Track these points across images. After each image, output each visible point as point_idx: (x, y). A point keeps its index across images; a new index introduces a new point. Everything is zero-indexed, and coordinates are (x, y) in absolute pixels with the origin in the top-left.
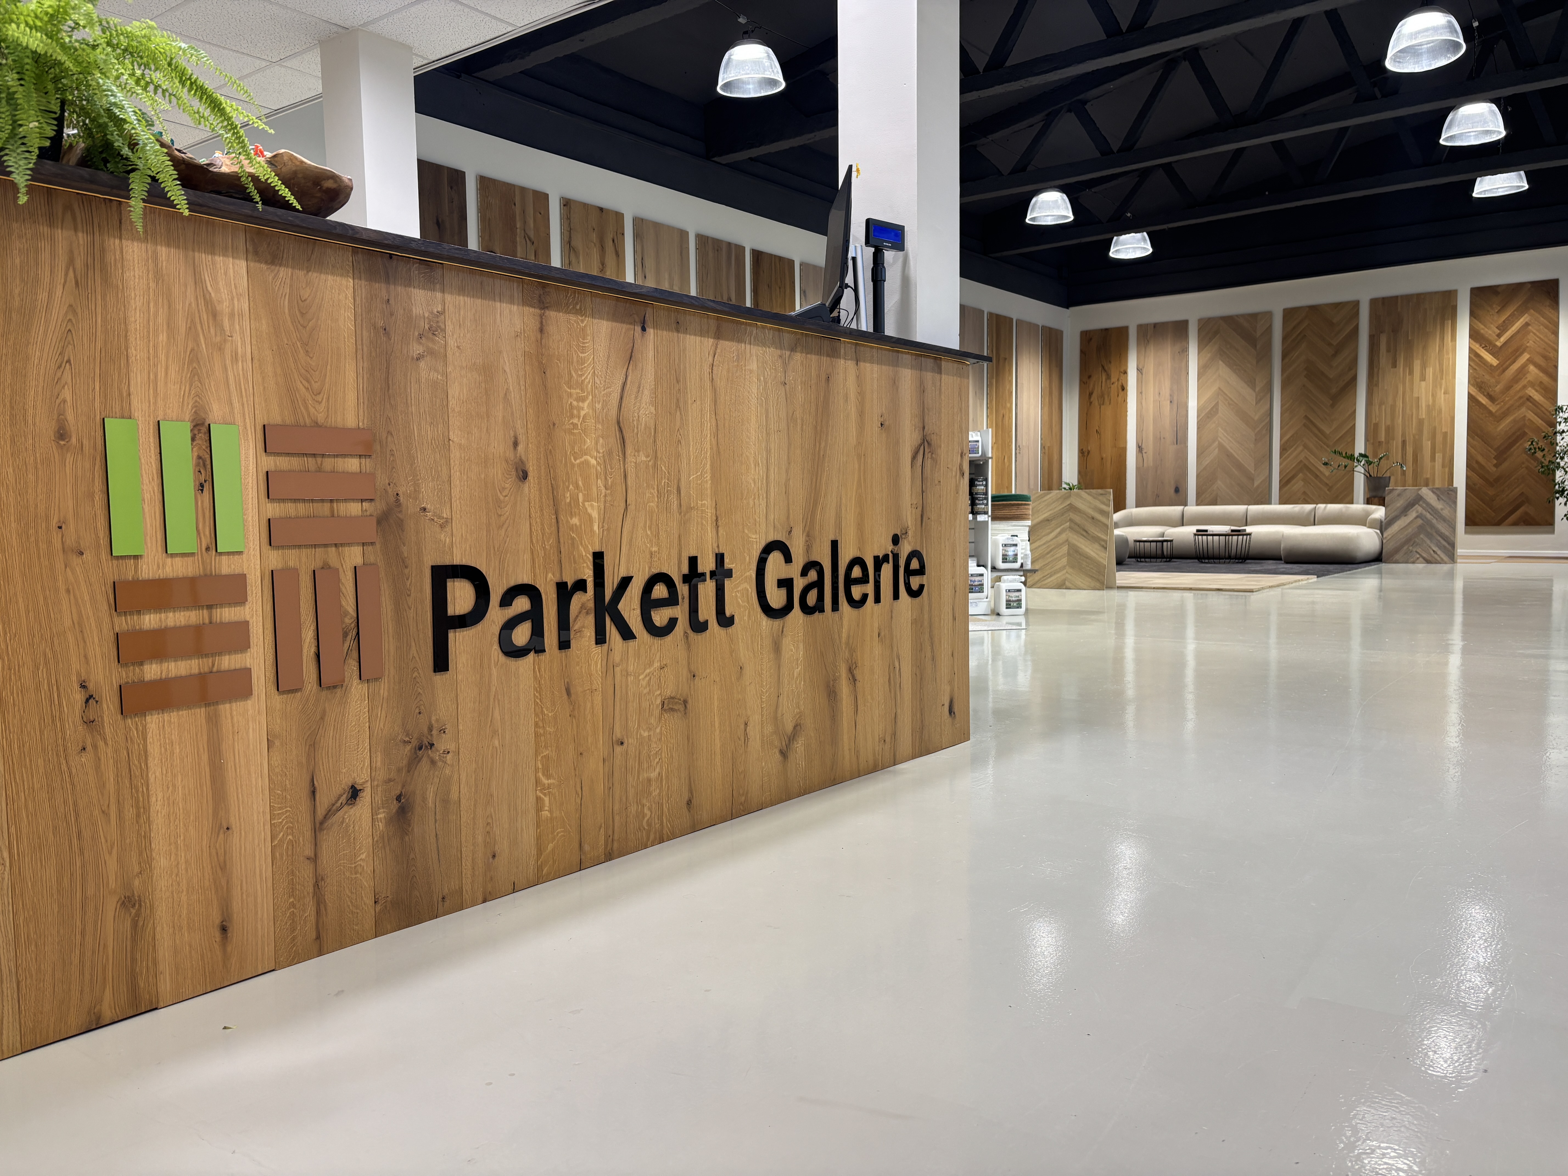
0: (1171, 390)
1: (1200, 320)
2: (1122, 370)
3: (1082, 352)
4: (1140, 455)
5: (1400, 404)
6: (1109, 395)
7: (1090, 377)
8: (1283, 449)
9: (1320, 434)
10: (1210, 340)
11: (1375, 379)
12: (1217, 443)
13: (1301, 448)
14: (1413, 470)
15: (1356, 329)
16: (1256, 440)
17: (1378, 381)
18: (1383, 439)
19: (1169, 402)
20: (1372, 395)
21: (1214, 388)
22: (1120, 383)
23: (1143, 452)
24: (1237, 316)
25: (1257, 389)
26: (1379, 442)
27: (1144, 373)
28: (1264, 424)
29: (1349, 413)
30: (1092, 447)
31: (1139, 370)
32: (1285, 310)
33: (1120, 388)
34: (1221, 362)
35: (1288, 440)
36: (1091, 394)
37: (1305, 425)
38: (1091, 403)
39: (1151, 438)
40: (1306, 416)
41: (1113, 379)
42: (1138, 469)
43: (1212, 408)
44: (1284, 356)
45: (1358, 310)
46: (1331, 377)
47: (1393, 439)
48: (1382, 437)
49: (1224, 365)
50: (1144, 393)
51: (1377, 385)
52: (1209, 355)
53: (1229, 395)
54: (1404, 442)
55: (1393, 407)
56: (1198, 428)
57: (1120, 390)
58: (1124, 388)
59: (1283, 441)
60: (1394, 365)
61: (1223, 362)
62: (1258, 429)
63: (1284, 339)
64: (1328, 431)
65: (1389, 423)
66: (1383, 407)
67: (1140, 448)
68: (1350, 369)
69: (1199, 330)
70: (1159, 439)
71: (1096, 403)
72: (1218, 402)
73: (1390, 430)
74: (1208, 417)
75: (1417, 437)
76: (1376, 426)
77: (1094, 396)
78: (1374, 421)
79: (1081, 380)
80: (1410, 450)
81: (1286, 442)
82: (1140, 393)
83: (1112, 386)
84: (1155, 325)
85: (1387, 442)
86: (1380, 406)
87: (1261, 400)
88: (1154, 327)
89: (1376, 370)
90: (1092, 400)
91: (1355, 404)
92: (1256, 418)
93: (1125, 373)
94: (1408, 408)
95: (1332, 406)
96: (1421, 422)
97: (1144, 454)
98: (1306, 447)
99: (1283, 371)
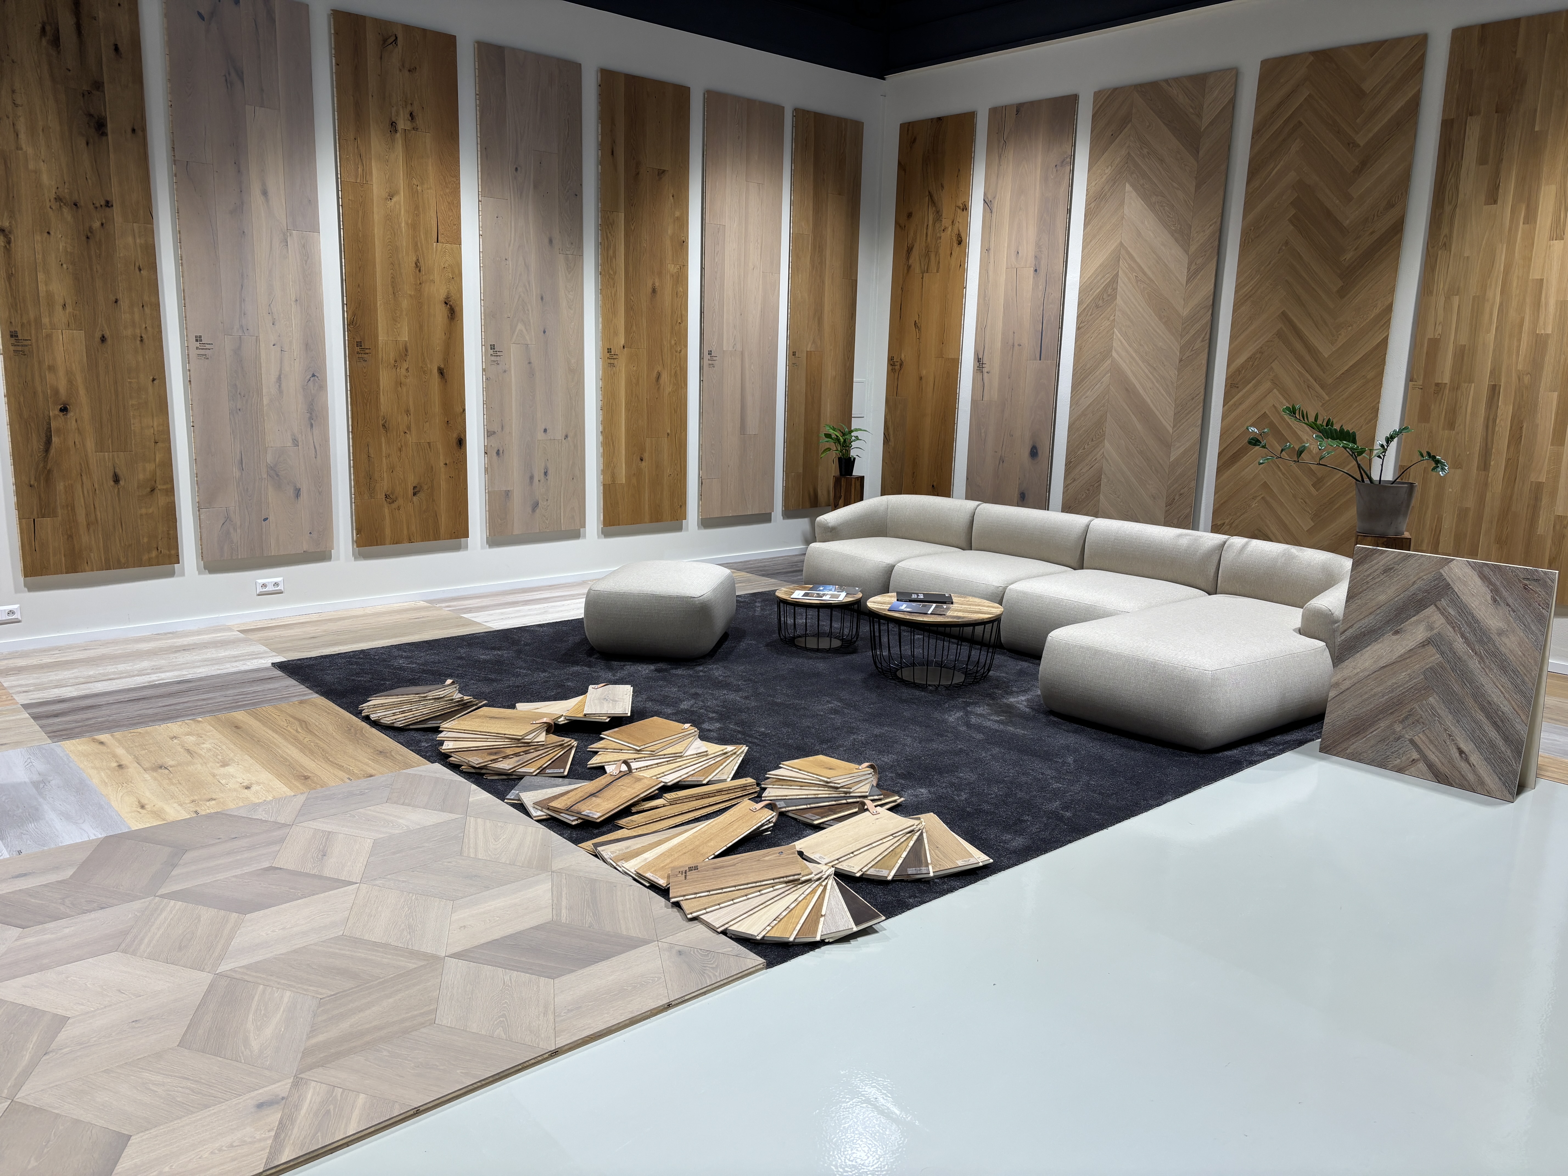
0: (1038, 246)
1: (1097, 95)
2: (960, 204)
3: (901, 166)
4: (980, 376)
5: (1495, 295)
6: (937, 253)
7: (910, 215)
8: (1232, 386)
9: (1308, 357)
10: (1113, 137)
11: (1445, 231)
12: (1109, 362)
13: (1268, 385)
14: (1508, 460)
15: (1414, 107)
16: (1181, 360)
17: (1450, 236)
18: (1446, 380)
19: (1032, 269)
20: (1433, 269)
21: (1112, 246)
22: (956, 232)
23: (985, 370)
24: (1166, 81)
25: (1193, 248)
26: (1437, 385)
27: (994, 210)
28: (1197, 326)
29: (1377, 311)
30: (907, 355)
31: (988, 203)
32: (1264, 63)
33: (955, 239)
34: (1128, 187)
35: (1243, 366)
36: (910, 250)
37: (1280, 335)
38: (909, 267)
39: (999, 345)
40: (1284, 314)
41: (946, 222)
42: (974, 403)
43: (1105, 289)
44: (1253, 172)
45: (1423, 57)
46: (1346, 223)
47: (1470, 381)
48: (1445, 374)
49: (1134, 194)
50: (992, 252)
51: (1446, 246)
52: (1108, 171)
53: (1138, 260)
54: (1494, 390)
55: (1479, 301)
56: (1078, 328)
57: (955, 244)
58: (961, 241)
59: (1235, 365)
60: (1493, 198)
61: (1132, 186)
62: (1187, 337)
63: (1257, 132)
64: (1325, 350)
65: (1463, 340)
66: (1456, 300)
67: (979, 362)
68: (1390, 205)
69: (1093, 116)
70: (1011, 346)
71: (917, 268)
72: (1117, 275)
73: (1464, 356)
74: (1097, 307)
75: (1527, 379)
76: (1435, 345)
77: (915, 253)
78: (1430, 334)
79: (897, 223)
80: (1505, 411)
81: (1238, 371)
82: (986, 250)
83: (943, 234)
84: (1020, 108)
85: (1456, 387)
86: (1448, 298)
87: (1196, 272)
88: (1018, 111)
89: (1448, 208)
90: (911, 261)
91: (1392, 291)
92: (1185, 312)
93: (965, 208)
94: (1514, 303)
95: (1342, 293)
96: (1540, 343)
97: (985, 375)
98: (1276, 383)
99: (1248, 206)
